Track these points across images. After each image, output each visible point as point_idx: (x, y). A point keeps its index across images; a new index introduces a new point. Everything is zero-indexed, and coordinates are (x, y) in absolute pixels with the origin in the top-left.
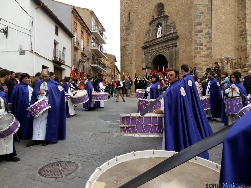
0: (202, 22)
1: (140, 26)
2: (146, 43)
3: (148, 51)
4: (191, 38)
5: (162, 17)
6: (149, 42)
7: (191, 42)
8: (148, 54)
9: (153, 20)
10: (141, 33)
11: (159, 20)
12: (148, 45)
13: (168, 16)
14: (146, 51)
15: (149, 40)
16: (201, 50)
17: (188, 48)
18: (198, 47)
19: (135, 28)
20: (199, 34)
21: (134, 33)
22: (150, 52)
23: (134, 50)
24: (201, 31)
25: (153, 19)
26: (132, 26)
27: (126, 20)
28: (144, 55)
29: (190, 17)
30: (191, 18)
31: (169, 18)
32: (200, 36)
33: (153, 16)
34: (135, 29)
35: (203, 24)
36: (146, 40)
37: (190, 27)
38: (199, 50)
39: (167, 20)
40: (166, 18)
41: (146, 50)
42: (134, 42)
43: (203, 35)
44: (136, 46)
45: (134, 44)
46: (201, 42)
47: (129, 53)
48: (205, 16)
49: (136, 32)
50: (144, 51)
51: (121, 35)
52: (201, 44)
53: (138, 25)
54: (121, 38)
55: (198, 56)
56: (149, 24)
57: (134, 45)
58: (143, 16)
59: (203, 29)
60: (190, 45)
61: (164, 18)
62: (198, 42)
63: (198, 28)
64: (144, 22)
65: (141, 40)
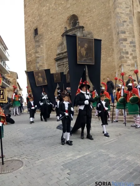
0: (126, 31)
1: (51, 38)
2: (59, 54)
3: (62, 63)
4: (112, 48)
5: (77, 28)
6: (63, 53)
7: (112, 52)
8: (62, 66)
9: (66, 32)
10: (52, 45)
11: (73, 31)
12: (63, 57)
13: (83, 27)
14: (61, 63)
15: (62, 52)
16: (128, 59)
17: (109, 59)
18: (124, 55)
19: (45, 40)
20: (124, 42)
21: (45, 45)
22: (64, 64)
23: (45, 63)
24: (125, 40)
25: (66, 30)
26: (42, 38)
27: (31, 37)
28: (57, 67)
29: (109, 27)
30: (111, 28)
31: (85, 29)
32: (125, 45)
33: (66, 28)
34: (45, 42)
35: (126, 32)
36: (59, 52)
37: (110, 37)
38: (125, 59)
39: (82, 31)
40: (81, 29)
41: (59, 62)
42: (44, 54)
43: (128, 44)
44: (47, 58)
45: (45, 56)
46: (127, 51)
47: (40, 66)
48: (128, 25)
49: (46, 44)
50: (57, 63)
51: (26, 50)
52: (127, 53)
53: (49, 37)
54: (26, 53)
55: (125, 65)
56: (62, 35)
57: (45, 58)
58: (54, 28)
59: (128, 38)
60: (112, 55)
61: (79, 29)
62: (124, 51)
63: (123, 36)
64: (55, 34)
65: (53, 52)
